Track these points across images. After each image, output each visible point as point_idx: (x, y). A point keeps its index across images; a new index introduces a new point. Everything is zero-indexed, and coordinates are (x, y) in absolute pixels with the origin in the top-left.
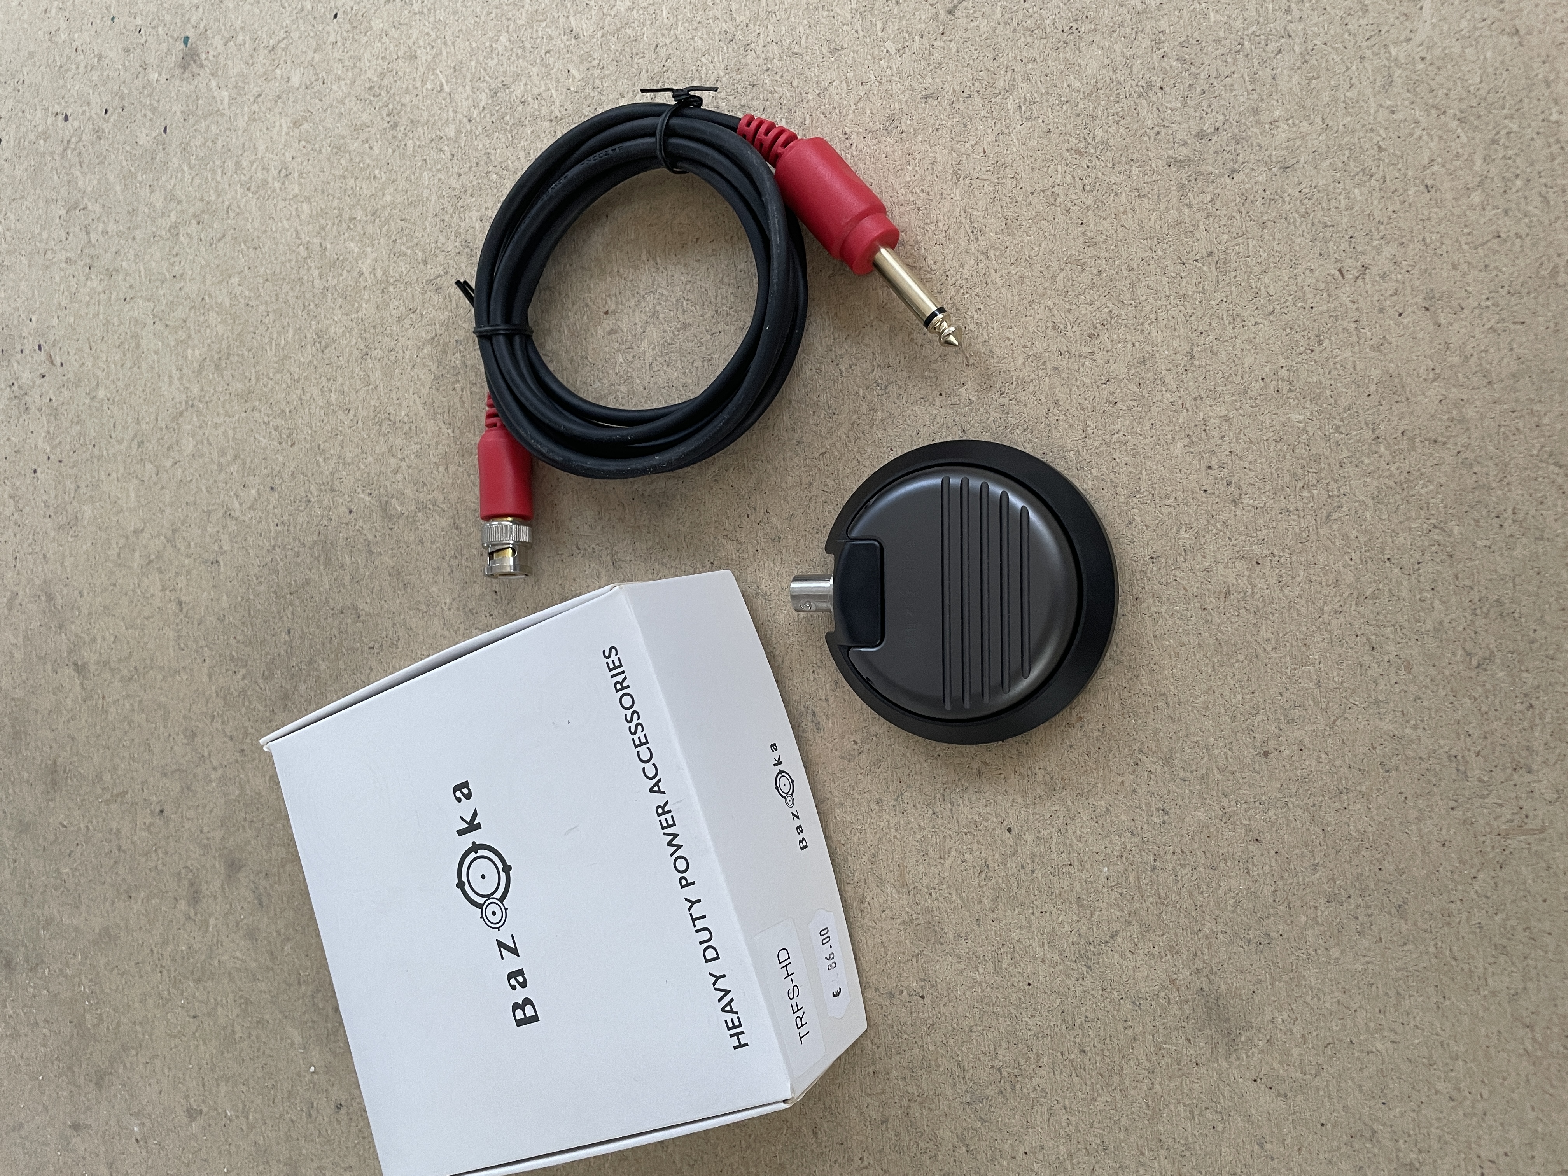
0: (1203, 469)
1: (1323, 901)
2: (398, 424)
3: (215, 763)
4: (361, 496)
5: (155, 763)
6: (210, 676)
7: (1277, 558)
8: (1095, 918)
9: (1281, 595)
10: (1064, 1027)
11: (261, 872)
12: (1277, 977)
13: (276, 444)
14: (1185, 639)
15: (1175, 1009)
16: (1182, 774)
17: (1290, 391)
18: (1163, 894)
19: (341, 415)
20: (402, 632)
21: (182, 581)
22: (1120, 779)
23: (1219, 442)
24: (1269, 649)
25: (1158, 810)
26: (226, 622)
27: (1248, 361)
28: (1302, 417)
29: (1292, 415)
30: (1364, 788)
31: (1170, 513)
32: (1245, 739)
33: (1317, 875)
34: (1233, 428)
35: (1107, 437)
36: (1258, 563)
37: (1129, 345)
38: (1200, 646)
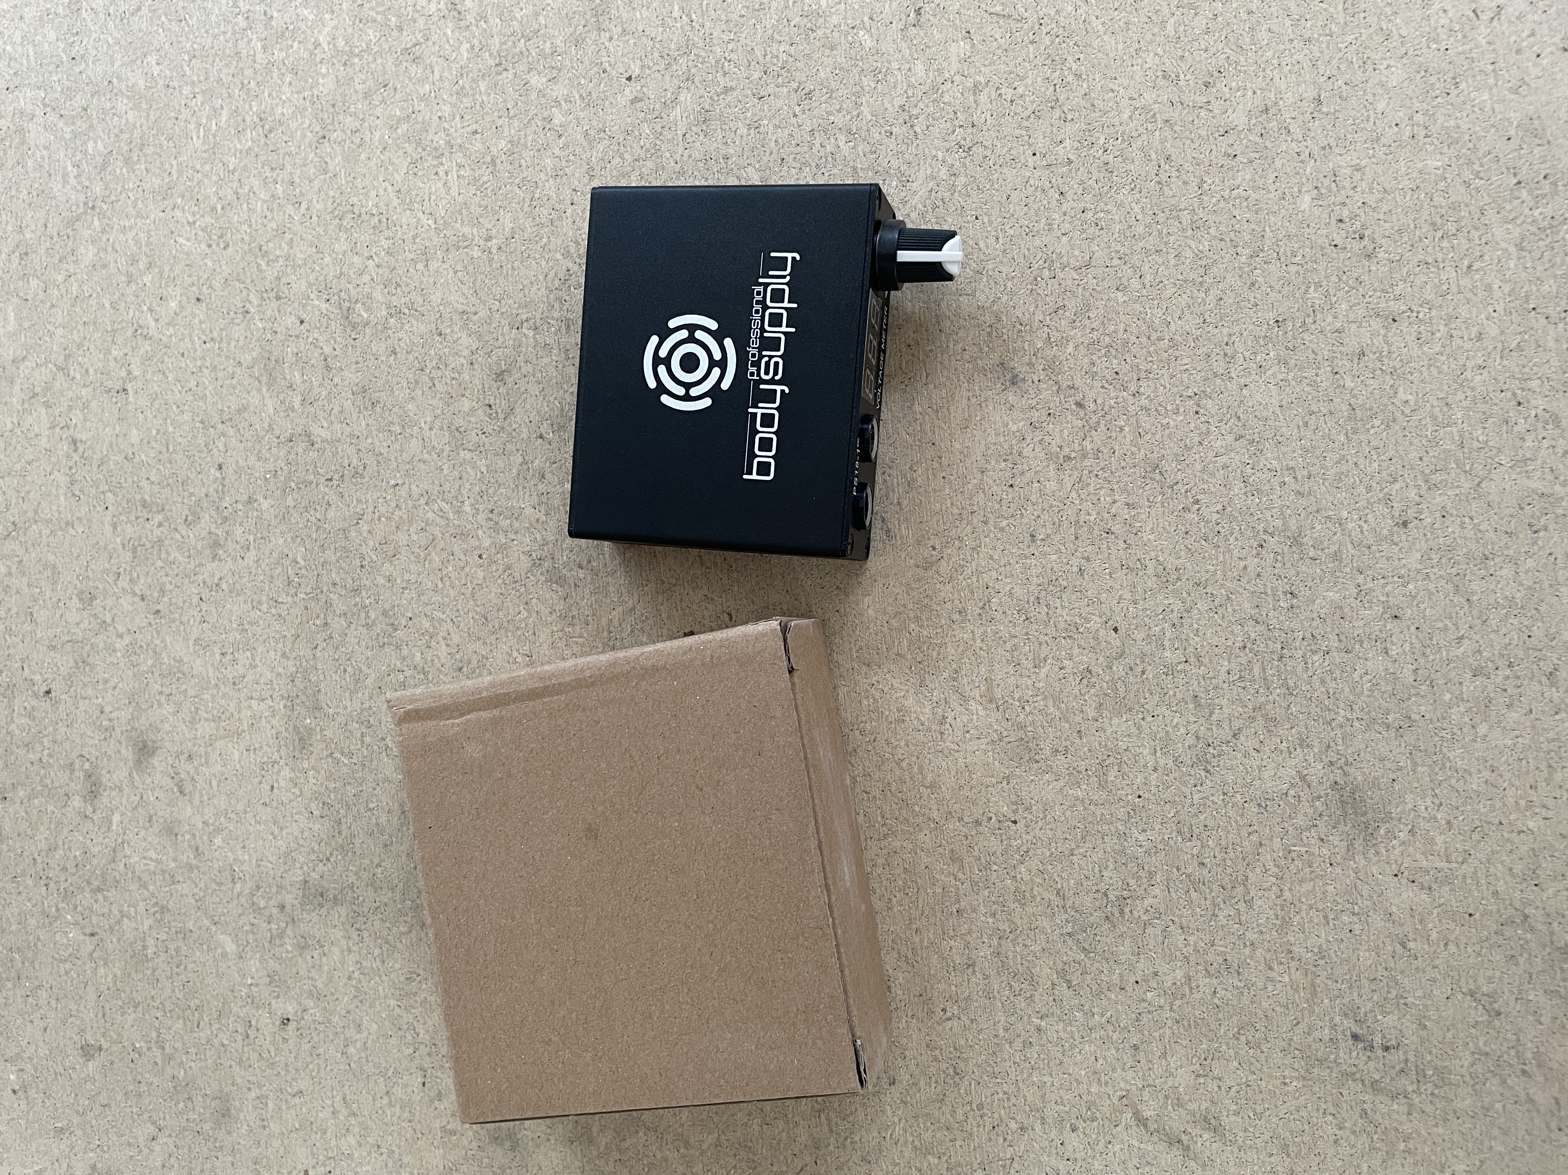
0: (1333, 221)
1: (1468, 676)
2: (365, 217)
3: (121, 629)
4: (317, 302)
5: (39, 635)
6: (114, 526)
7: (1415, 314)
8: (1215, 717)
9: (1419, 353)
10: (1180, 840)
11: (182, 753)
12: (1419, 761)
13: (203, 246)
14: (1314, 408)
15: (1305, 807)
16: (1311, 554)
17: (1426, 136)
18: (1291, 683)
19: (290, 209)
20: (371, 461)
21: (77, 417)
22: (1242, 564)
23: (1351, 193)
24: (1407, 411)
25: (1285, 593)
26: (136, 460)
27: (1381, 106)
28: (1439, 164)
29: (1429, 162)
30: (1511, 552)
31: (1297, 272)
32: (1382, 509)
33: (1462, 649)
34: (1365, 177)
35: (1226, 194)
36: (1394, 320)
37: (1250, 93)
38: (1331, 413)
